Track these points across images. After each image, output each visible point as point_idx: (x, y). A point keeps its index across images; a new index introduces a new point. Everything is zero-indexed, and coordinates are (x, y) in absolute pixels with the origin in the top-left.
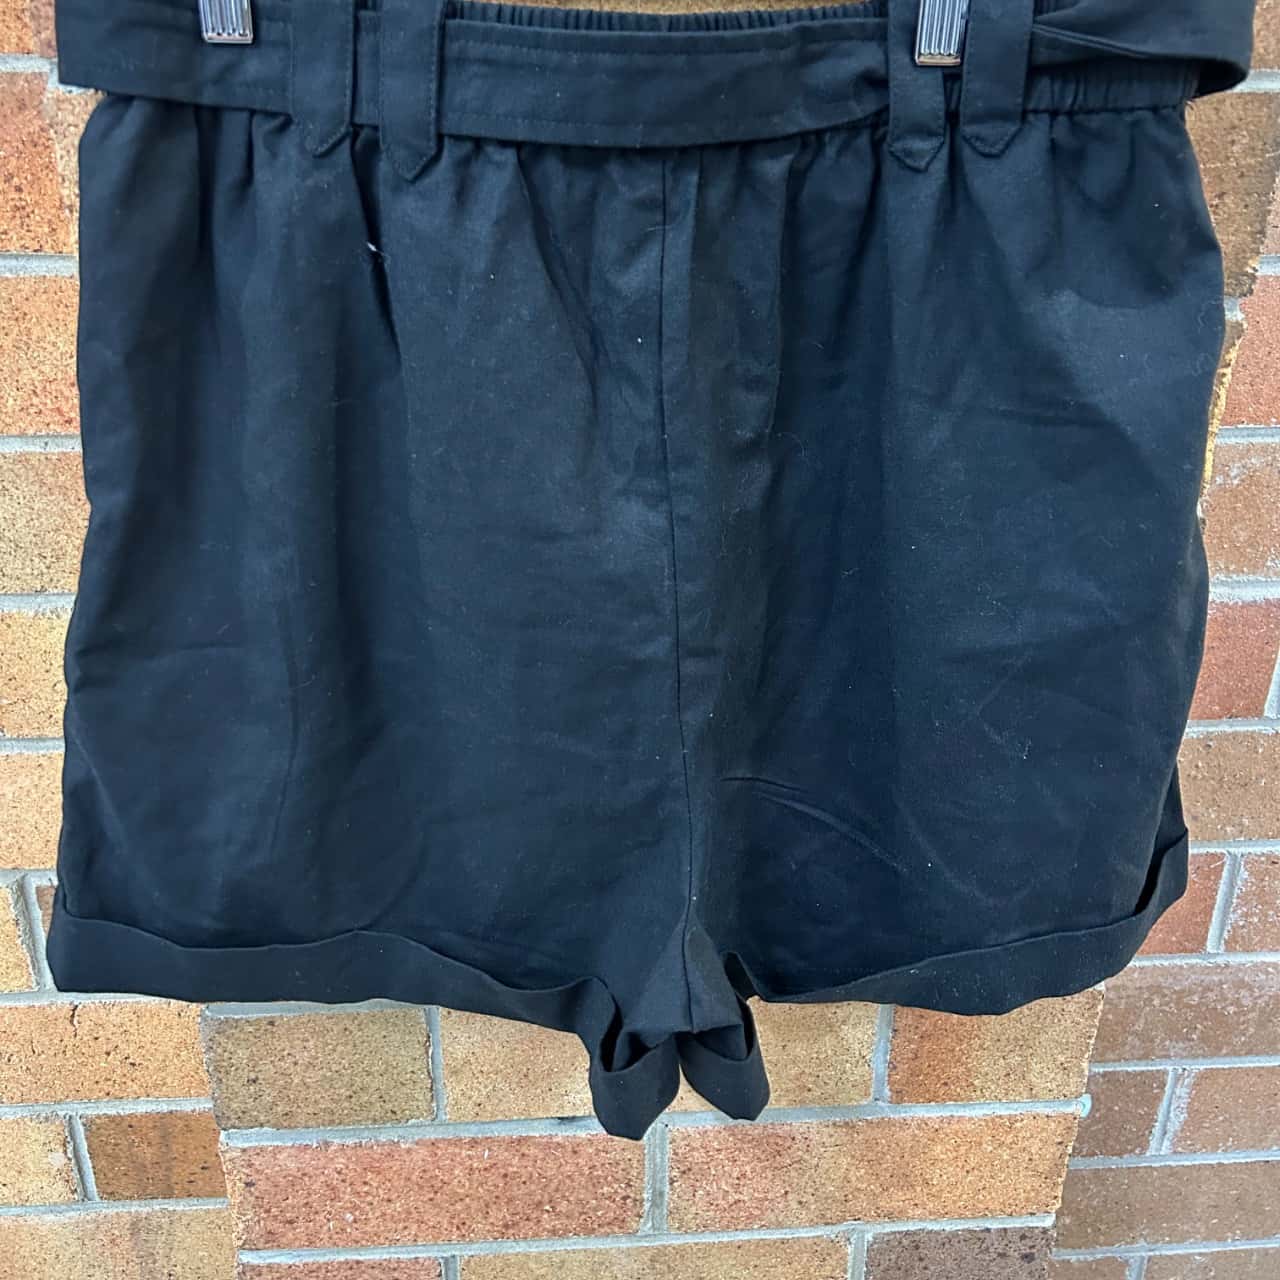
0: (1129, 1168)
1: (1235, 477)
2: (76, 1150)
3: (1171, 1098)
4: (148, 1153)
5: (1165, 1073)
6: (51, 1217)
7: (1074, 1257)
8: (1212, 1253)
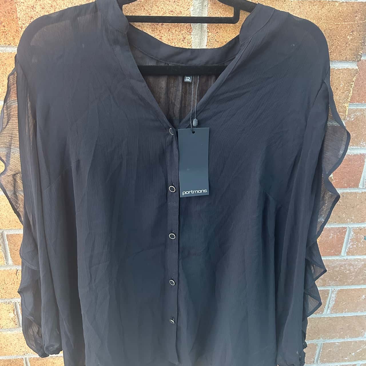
0: (318, 318)
1: (352, 118)
3: (330, 298)
8: (341, 342)
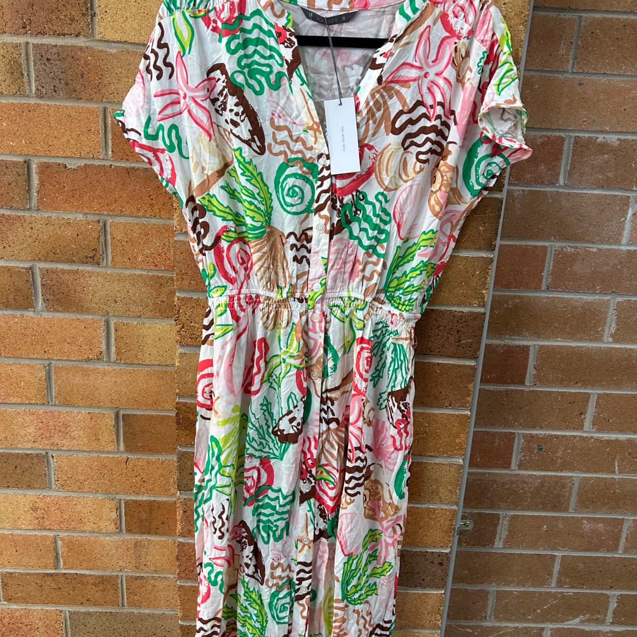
2: (120, 513)
4: (144, 516)
5: (499, 515)
6: (108, 538)
7: (469, 588)
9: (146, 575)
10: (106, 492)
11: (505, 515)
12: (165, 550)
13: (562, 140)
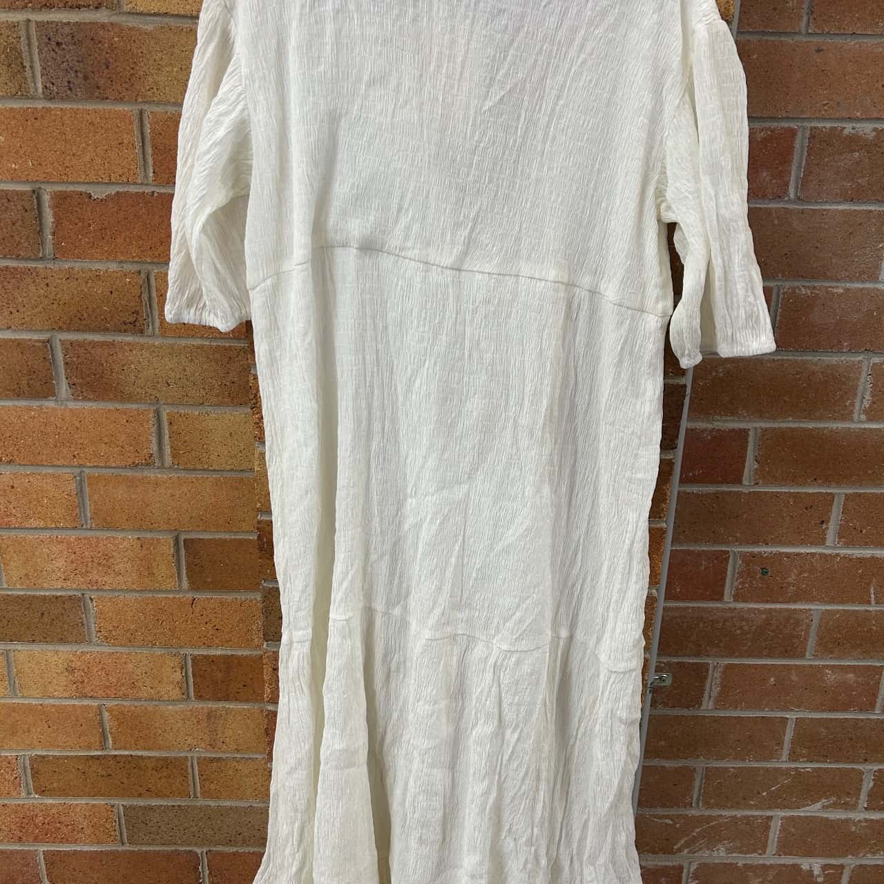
2: (186, 672)
4: (219, 676)
5: (708, 664)
6: (171, 707)
7: (668, 764)
9: (224, 756)
10: (166, 645)
11: (716, 664)
12: (249, 721)
13: (793, 133)
